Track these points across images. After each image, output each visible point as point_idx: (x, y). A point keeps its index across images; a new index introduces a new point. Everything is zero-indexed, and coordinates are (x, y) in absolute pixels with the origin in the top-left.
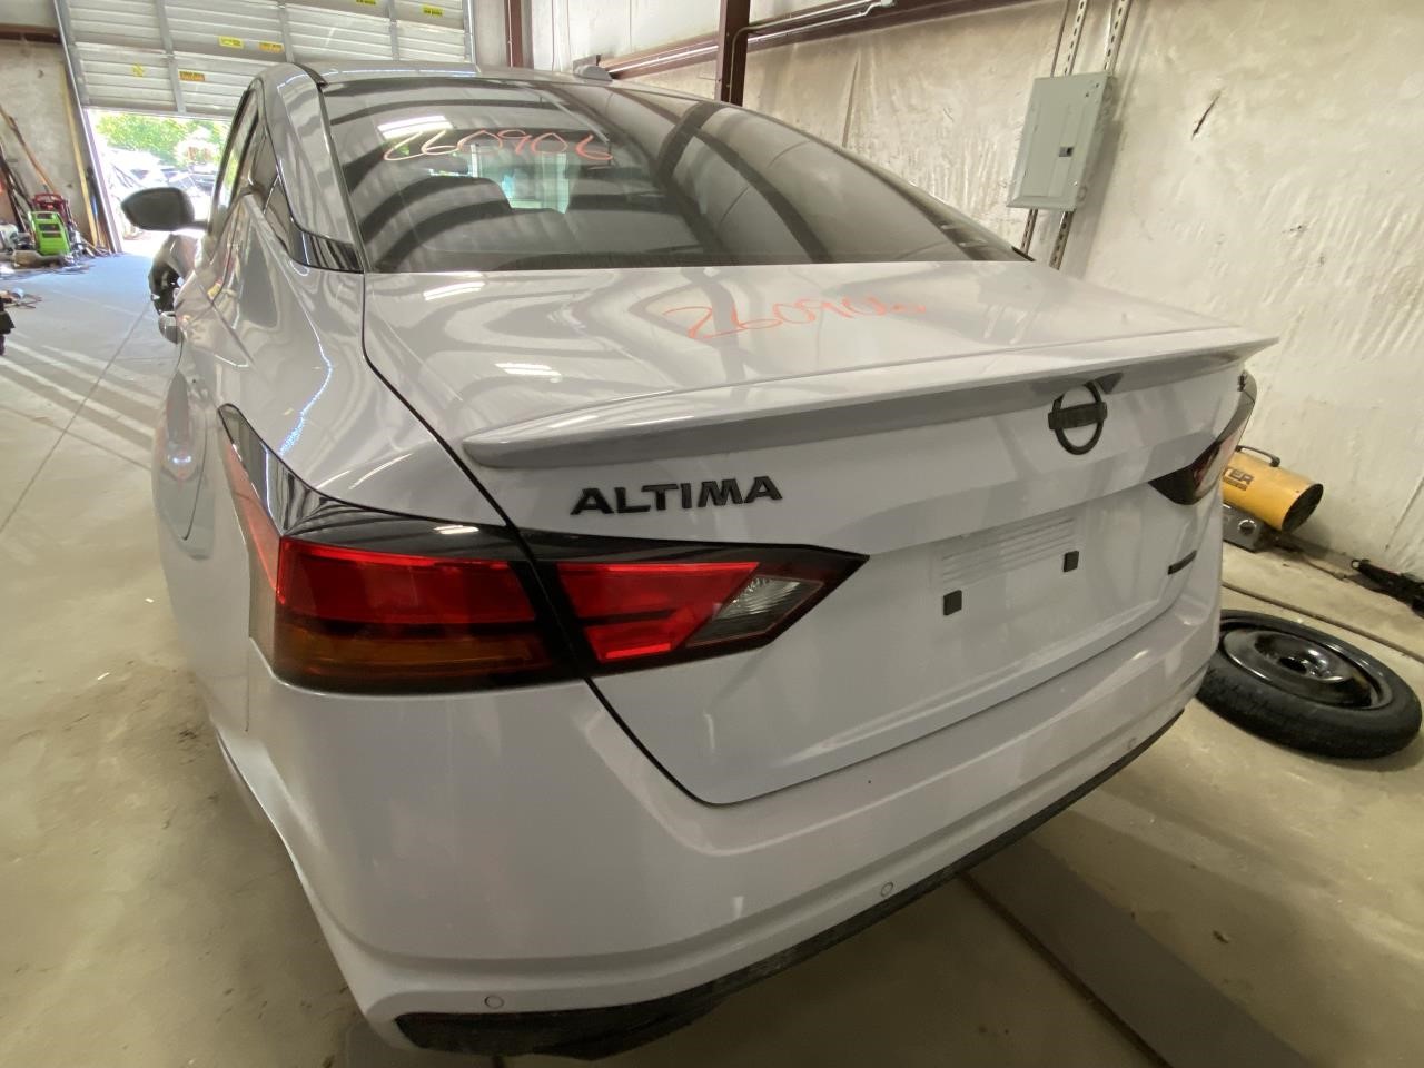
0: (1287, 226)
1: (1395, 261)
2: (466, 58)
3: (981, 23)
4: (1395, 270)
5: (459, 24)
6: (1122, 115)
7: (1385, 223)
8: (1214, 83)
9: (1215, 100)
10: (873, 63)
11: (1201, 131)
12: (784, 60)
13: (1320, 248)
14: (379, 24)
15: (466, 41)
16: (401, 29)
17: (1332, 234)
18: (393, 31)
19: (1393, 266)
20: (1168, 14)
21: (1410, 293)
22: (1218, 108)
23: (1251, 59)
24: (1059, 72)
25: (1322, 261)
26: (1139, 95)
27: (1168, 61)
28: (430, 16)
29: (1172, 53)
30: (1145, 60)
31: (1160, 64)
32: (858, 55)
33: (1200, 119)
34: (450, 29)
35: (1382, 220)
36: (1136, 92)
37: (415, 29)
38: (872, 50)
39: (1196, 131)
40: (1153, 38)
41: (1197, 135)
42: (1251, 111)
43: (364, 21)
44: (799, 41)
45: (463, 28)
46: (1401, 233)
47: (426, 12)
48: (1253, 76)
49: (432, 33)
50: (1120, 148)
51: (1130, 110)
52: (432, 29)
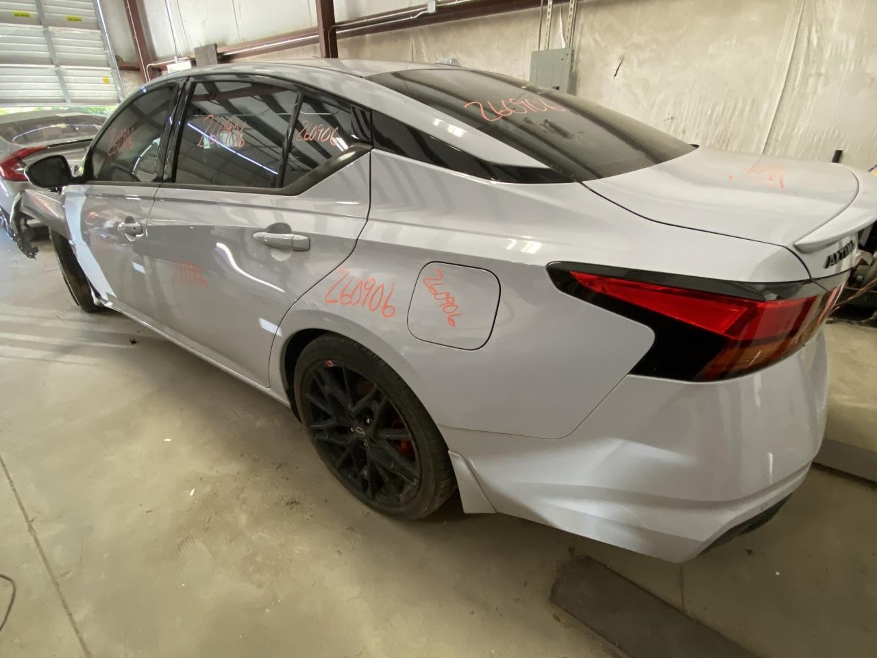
0: (666, 116)
1: (716, 129)
2: (105, 49)
3: (486, 22)
4: (717, 132)
5: (94, 26)
6: (576, 68)
7: (709, 112)
8: (620, 51)
9: (622, 59)
10: (423, 45)
11: (618, 74)
12: (361, 44)
13: (682, 126)
14: (35, 30)
15: (103, 38)
16: (51, 33)
17: (686, 120)
18: (46, 33)
19: (715, 131)
20: (591, 17)
21: (724, 142)
22: (624, 63)
23: (637, 39)
24: (542, 48)
25: (684, 132)
26: (583, 58)
27: (595, 41)
28: (71, 22)
29: (597, 37)
30: (583, 41)
31: (592, 42)
32: (412, 41)
33: (616, 69)
34: (90, 31)
35: (708, 110)
36: (581, 57)
37: (63, 32)
38: (421, 39)
39: (615, 75)
40: (585, 29)
41: (616, 77)
42: (641, 64)
43: (24, 29)
44: (369, 33)
45: (99, 29)
46: (717, 115)
47: (69, 19)
48: (638, 47)
49: (77, 34)
50: (578, 85)
51: (580, 65)
52: (76, 31)
